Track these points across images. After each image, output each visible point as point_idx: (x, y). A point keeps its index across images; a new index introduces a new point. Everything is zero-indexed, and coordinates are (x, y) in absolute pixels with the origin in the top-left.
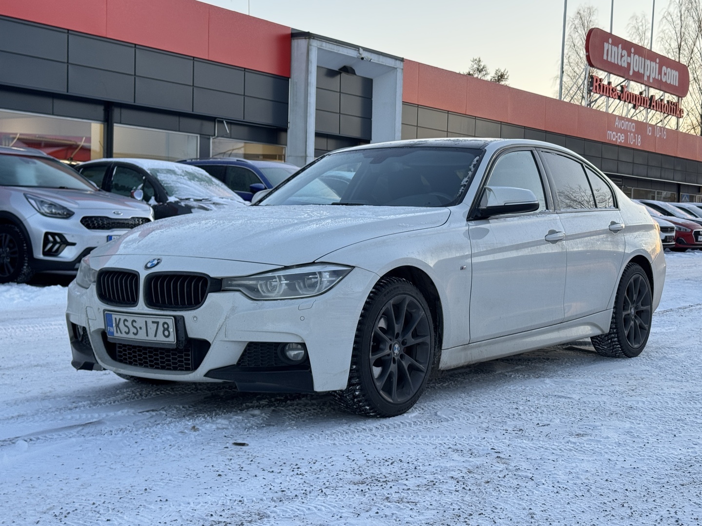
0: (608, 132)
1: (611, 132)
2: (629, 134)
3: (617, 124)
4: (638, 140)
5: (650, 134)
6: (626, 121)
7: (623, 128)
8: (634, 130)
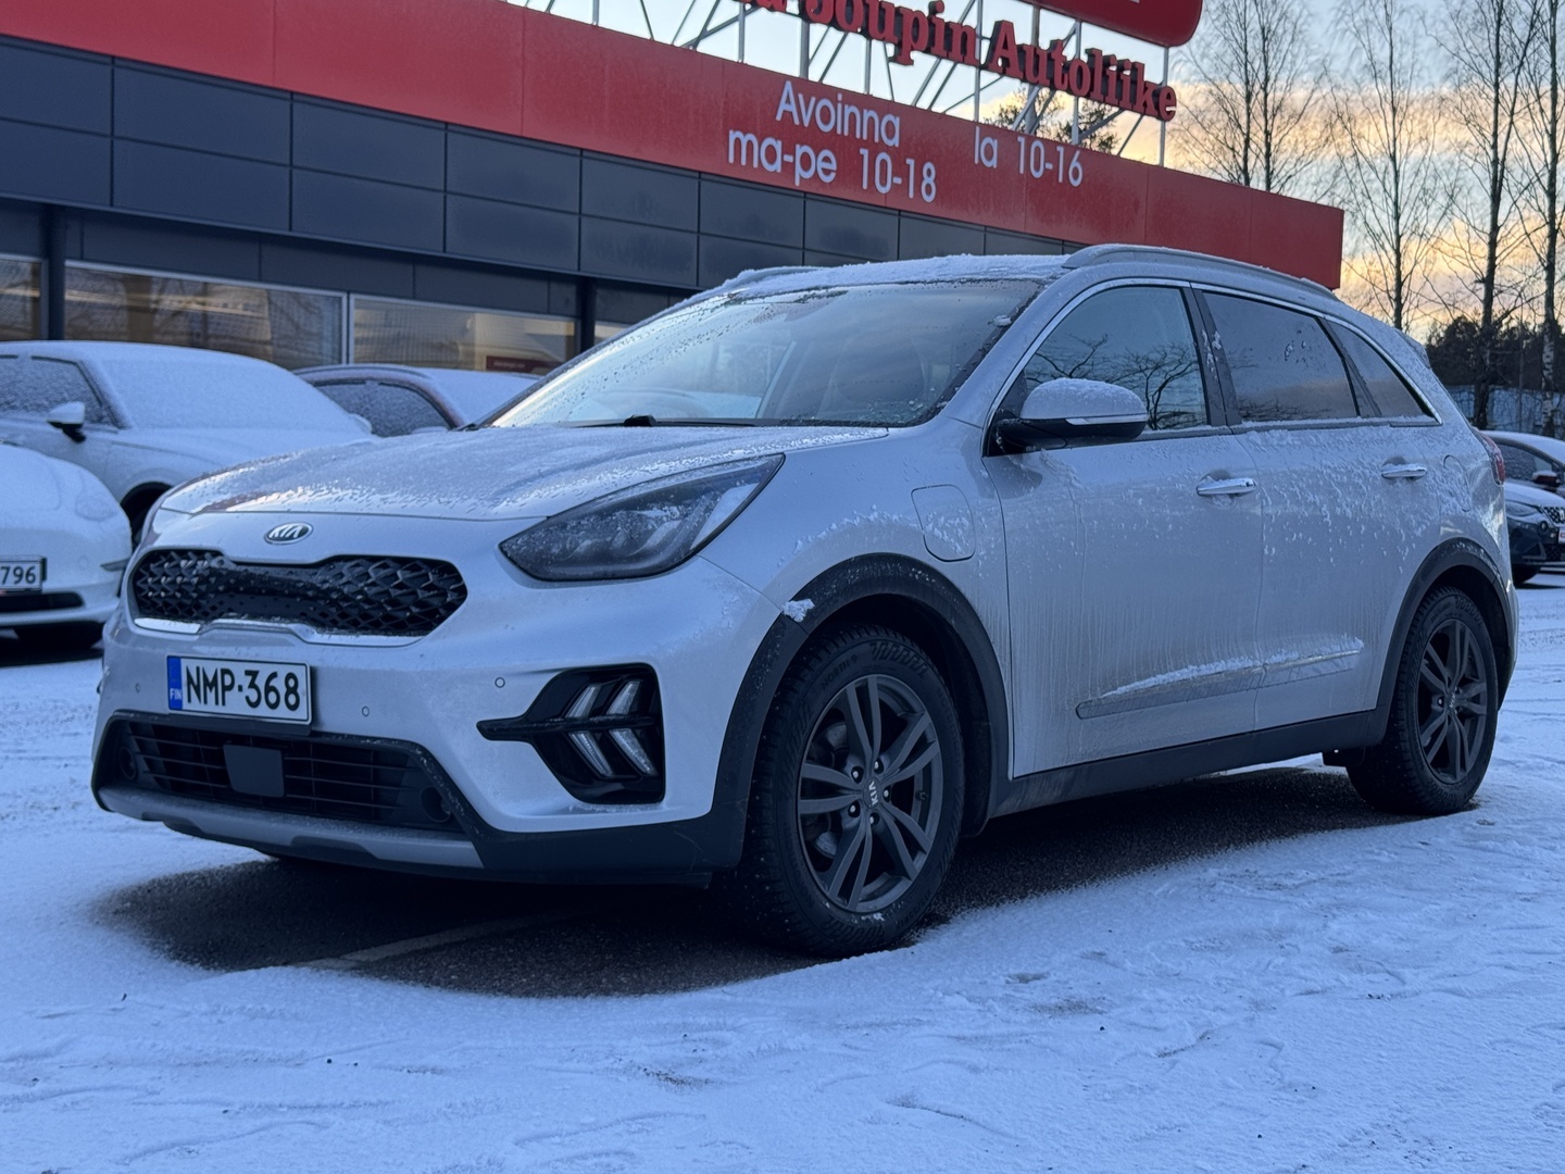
0: (733, 135)
1: (751, 137)
2: (864, 152)
3: (792, 108)
4: (919, 179)
5: (993, 163)
6: (844, 103)
7: (826, 129)
8: (895, 142)
